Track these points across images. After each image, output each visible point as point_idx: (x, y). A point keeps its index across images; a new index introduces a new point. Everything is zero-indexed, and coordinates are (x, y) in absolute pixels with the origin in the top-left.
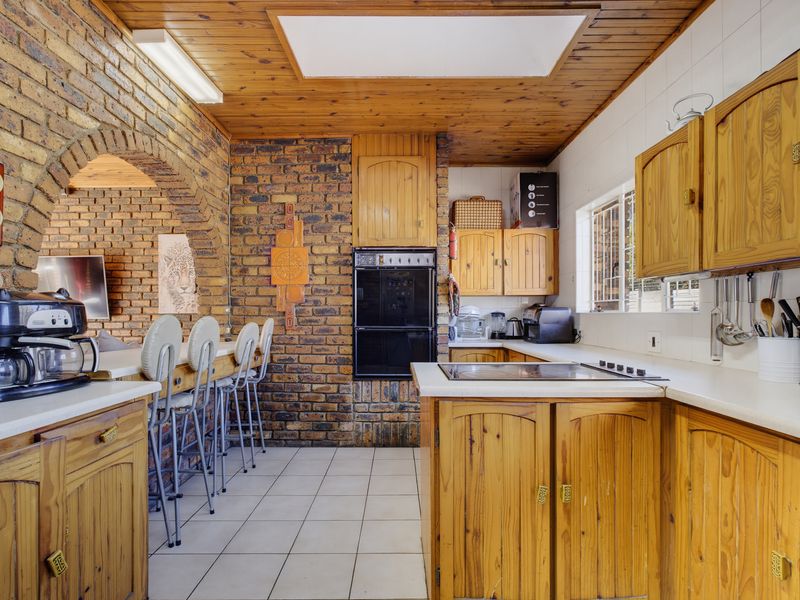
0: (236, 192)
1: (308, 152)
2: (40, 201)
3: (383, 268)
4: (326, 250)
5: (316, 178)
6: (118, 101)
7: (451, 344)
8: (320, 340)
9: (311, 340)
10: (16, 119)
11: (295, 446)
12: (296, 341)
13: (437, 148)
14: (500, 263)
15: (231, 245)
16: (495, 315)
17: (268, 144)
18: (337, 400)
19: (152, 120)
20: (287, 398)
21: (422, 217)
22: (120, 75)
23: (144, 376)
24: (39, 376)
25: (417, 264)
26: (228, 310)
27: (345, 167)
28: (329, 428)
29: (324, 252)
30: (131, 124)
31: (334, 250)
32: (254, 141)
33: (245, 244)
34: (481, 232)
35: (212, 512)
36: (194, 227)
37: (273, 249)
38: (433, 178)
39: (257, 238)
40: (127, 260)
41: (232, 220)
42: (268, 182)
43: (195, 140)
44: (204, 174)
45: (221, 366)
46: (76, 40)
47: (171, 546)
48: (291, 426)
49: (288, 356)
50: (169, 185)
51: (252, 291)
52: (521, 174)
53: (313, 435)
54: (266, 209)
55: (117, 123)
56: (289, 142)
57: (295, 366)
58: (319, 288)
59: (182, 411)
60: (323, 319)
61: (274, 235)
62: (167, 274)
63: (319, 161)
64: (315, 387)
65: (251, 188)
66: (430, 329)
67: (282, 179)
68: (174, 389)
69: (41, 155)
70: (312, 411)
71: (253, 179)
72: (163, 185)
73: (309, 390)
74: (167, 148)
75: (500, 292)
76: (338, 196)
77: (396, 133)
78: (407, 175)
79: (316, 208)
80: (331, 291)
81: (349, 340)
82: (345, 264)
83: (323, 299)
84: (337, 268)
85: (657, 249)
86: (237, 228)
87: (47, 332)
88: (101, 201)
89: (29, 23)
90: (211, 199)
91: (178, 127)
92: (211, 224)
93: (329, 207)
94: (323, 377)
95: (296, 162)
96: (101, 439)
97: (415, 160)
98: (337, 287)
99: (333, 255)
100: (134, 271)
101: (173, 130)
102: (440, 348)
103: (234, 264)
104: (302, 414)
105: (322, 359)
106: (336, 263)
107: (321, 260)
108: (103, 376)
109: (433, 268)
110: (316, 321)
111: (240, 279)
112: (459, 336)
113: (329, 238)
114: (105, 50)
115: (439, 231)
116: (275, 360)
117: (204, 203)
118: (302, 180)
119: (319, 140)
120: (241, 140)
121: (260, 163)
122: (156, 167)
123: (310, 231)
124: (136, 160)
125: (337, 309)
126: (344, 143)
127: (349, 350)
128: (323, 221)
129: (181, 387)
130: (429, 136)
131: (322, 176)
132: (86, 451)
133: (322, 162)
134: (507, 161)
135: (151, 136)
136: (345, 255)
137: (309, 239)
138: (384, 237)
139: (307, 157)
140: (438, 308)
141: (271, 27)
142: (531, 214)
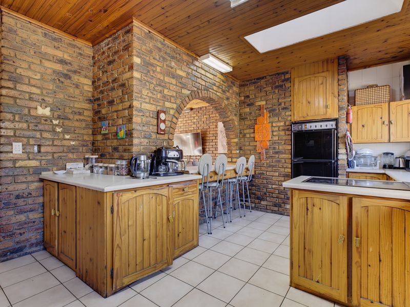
0: (242, 103)
1: (271, 81)
2: (174, 120)
3: (307, 131)
4: (279, 124)
5: (274, 92)
6: (196, 82)
7: (349, 170)
8: (276, 165)
9: (272, 165)
10: (169, 97)
11: (264, 212)
12: (265, 165)
13: (339, 65)
14: (386, 122)
15: (240, 125)
16: (387, 154)
17: (254, 81)
18: (284, 194)
19: (207, 84)
20: (261, 190)
21: (329, 103)
22: (197, 73)
23: (199, 174)
24: (171, 171)
25: (326, 128)
26: (238, 152)
27: (288, 85)
28: (280, 206)
30: (200, 88)
31: (282, 124)
32: (248, 81)
33: (245, 124)
34: (372, 106)
35: (224, 227)
36: (225, 120)
37: (256, 126)
38: (336, 82)
39: (249, 121)
40: (208, 133)
41: (240, 115)
42: (254, 97)
43: (224, 86)
44: (228, 99)
45: (230, 173)
46: (184, 68)
47: (209, 234)
48: (263, 203)
49: (262, 172)
50: (215, 106)
51: (247, 143)
52: (404, 66)
53: (273, 208)
54: (253, 108)
55: (196, 89)
56: (263, 78)
57: (265, 176)
58: (276, 141)
59: (214, 188)
60: (277, 155)
61: (256, 119)
62: (221, 137)
63: (275, 84)
64: (274, 186)
65: (247, 100)
66: (333, 161)
67: (260, 95)
68: (209, 180)
69: (175, 106)
70: (272, 197)
71: (248, 97)
72: (213, 106)
73: (271, 187)
74: (213, 93)
75: (387, 140)
76: (284, 98)
77: (314, 62)
78: (320, 82)
79: (274, 105)
80: (281, 143)
81: (290, 166)
82: (288, 130)
83: (277, 147)
84: (284, 132)
86: (242, 118)
87: (173, 158)
88: (200, 112)
89: (172, 68)
90: (230, 108)
91: (217, 84)
92: (231, 118)
93: (280, 104)
94: (277, 182)
95: (265, 86)
96: (184, 190)
97: (324, 74)
98: (284, 141)
99: (282, 126)
100: (210, 137)
101: (215, 86)
102: (340, 172)
103: (241, 133)
104: (268, 198)
105: (277, 174)
106: (283, 130)
107: (276, 129)
108: (187, 173)
109: (335, 129)
110: (274, 157)
111: (243, 139)
112: (357, 166)
113: (280, 119)
114: (192, 67)
115: (340, 109)
116: (256, 173)
117: (228, 110)
118: (268, 94)
119: (275, 74)
120: (244, 81)
121: (251, 90)
122: (209, 100)
123: (272, 116)
124: (203, 99)
125: (284, 151)
126: (287, 73)
127: (289, 170)
128: (278, 111)
129: (212, 179)
130: (333, 60)
131: (277, 91)
132: (180, 193)
133: (277, 84)
134: (395, 59)
135: (207, 90)
136: (288, 125)
137: (271, 120)
138: (307, 116)
139: (270, 83)
140: (339, 150)
141: (243, 41)
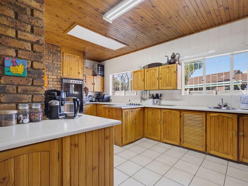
1: (47, 47)
3: (70, 83)
5: (50, 55)
13: (83, 55)
14: (93, 84)
16: (90, 96)
21: (80, 72)
25: (79, 83)
27: (59, 54)
29: (52, 77)
31: (55, 77)
34: (89, 76)
38: (82, 62)
52: (98, 64)
58: (51, 88)
63: (51, 50)
66: (82, 99)
75: (93, 91)
76: (57, 62)
78: (76, 60)
79: (50, 64)
82: (59, 81)
84: (56, 83)
85: (136, 86)
93: (54, 65)
97: (78, 57)
98: (56, 88)
99: (55, 79)
106: (56, 81)
107: (51, 80)
109: (82, 84)
113: (54, 74)
115: (83, 75)
118: (45, 55)
119: (51, 44)
123: (48, 71)
126: (59, 47)
128: (52, 68)
130: (81, 52)
131: (52, 55)
136: (59, 79)
137: (47, 73)
138: (70, 75)
142: (99, 73)
